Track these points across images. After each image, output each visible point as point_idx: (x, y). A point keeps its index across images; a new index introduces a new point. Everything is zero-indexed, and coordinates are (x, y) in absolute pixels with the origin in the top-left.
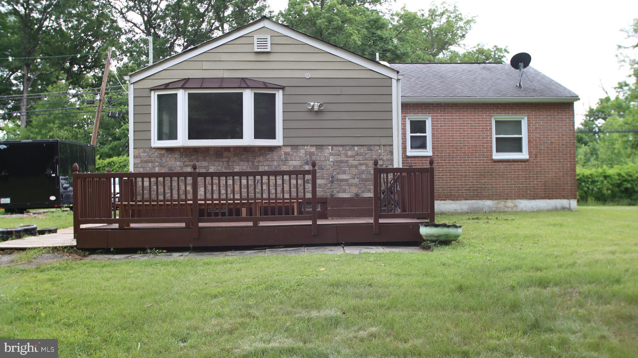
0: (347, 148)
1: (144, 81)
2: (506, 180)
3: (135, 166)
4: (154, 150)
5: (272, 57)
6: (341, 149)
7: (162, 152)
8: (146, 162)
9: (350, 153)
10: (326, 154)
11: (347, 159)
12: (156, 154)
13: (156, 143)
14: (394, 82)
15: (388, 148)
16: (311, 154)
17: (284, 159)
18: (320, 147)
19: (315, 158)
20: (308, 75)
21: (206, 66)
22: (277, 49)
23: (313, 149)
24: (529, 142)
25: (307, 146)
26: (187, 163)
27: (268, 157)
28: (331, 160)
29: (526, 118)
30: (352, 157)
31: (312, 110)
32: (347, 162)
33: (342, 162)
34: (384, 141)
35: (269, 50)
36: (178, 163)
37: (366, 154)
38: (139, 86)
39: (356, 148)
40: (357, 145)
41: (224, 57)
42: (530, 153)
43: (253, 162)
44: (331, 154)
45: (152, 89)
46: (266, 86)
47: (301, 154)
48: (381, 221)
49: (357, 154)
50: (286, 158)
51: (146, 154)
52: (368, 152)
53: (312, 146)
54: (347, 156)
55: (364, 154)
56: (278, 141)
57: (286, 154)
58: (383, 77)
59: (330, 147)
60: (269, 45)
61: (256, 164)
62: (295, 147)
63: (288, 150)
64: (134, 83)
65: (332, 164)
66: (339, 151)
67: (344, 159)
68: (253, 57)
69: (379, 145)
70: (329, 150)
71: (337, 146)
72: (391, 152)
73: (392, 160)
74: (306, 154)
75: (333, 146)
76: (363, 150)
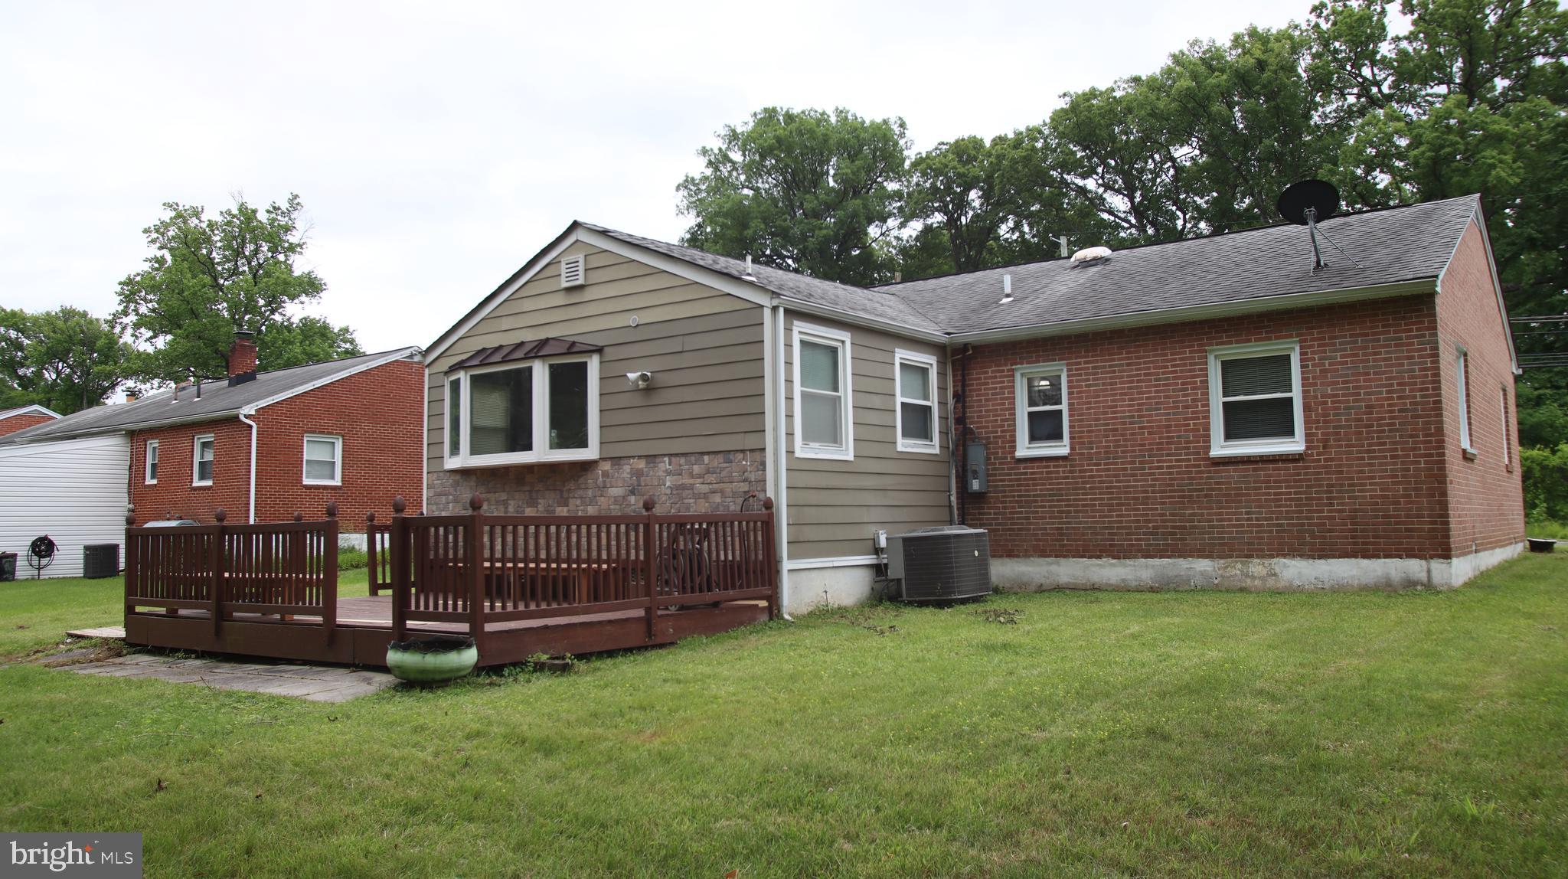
0: (693, 459)
1: (439, 360)
2: (1246, 507)
3: (429, 506)
4: (448, 474)
5: (589, 294)
6: (682, 460)
7: (457, 477)
8: (441, 494)
9: (696, 469)
10: (661, 473)
11: (692, 481)
14: (767, 313)
15: (757, 455)
16: (638, 474)
17: (601, 485)
18: (652, 459)
19: (645, 480)
20: (633, 319)
21: (507, 323)
22: (596, 276)
23: (641, 464)
25: (633, 457)
27: (581, 480)
28: (668, 484)
29: (1297, 348)
30: (700, 476)
32: (692, 487)
33: (683, 487)
34: (750, 442)
35: (580, 282)
37: (722, 470)
38: (435, 369)
39: (706, 458)
40: (708, 453)
41: (528, 305)
42: (1309, 437)
43: (561, 491)
44: (669, 473)
45: (446, 373)
46: (572, 348)
47: (625, 475)
49: (708, 472)
50: (604, 482)
51: (439, 482)
52: (726, 465)
53: (640, 457)
54: (692, 476)
55: (718, 471)
56: (592, 451)
57: (605, 474)
58: (749, 306)
59: (666, 459)
60: (581, 273)
61: (565, 495)
62: (616, 460)
63: (606, 466)
64: (428, 365)
65: (669, 491)
66: (680, 466)
67: (688, 481)
68: (560, 299)
69: (743, 451)
70: (665, 464)
71: (677, 455)
72: (763, 464)
73: (765, 481)
74: (632, 474)
75: (671, 455)
76: (717, 461)
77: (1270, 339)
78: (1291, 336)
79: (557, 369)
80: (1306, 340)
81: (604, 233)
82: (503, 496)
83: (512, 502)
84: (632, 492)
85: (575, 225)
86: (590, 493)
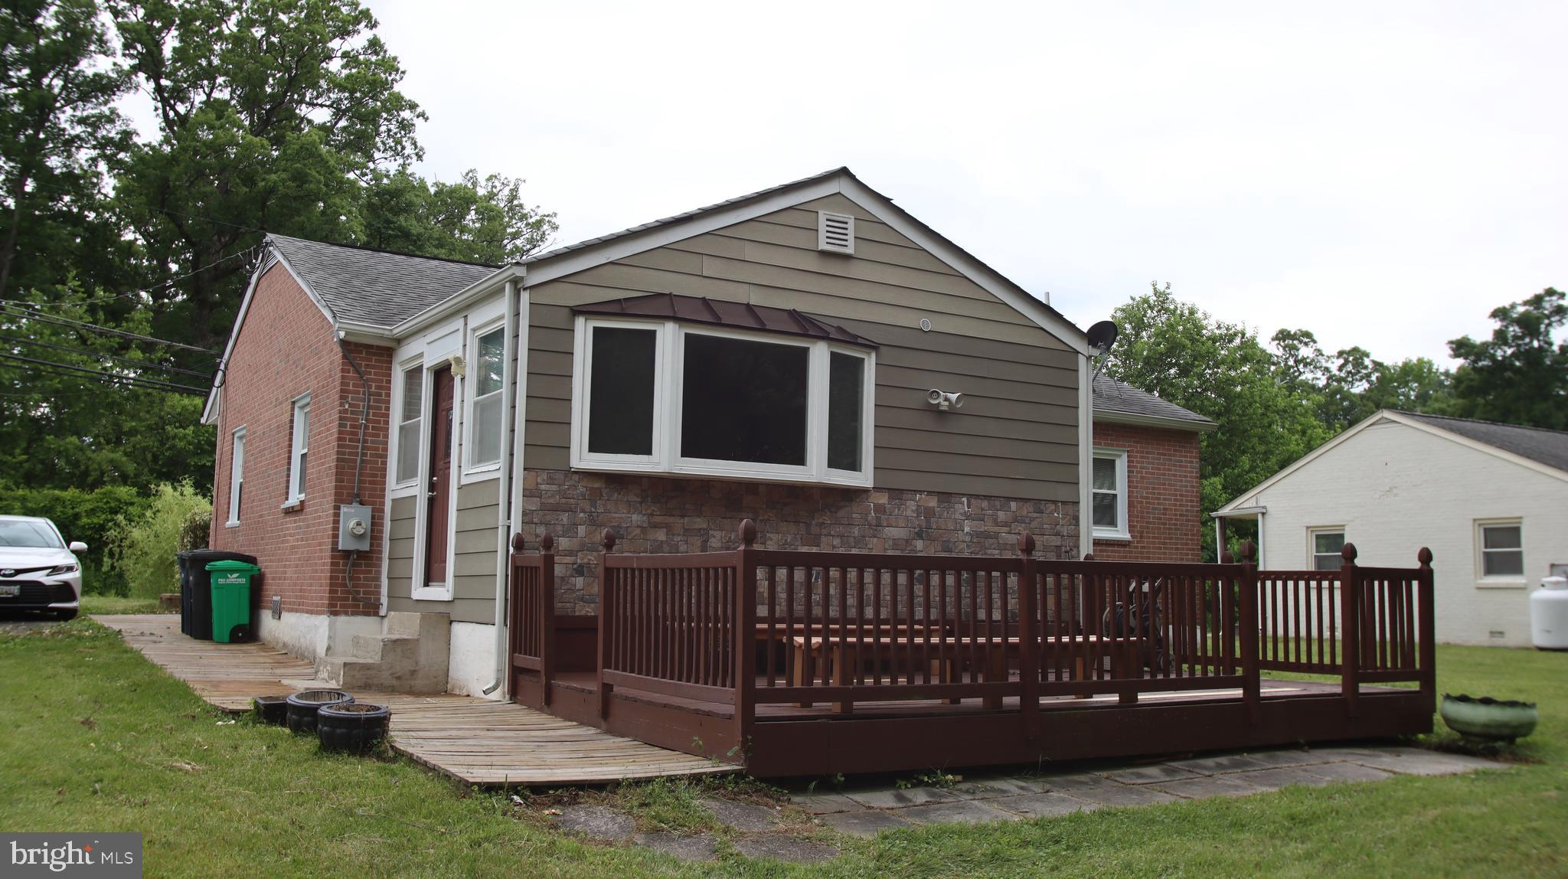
0: (997, 503)
1: (556, 285)
3: (527, 519)
4: (576, 477)
5: (856, 270)
6: (985, 504)
7: (597, 485)
8: (556, 509)
9: (1001, 515)
10: (958, 516)
11: (997, 529)
12: (581, 489)
13: (583, 458)
14: (1082, 360)
15: (1070, 509)
16: (929, 513)
17: (874, 522)
18: (945, 497)
19: (937, 522)
20: (927, 323)
21: (710, 268)
22: (868, 251)
23: (933, 502)
24: (1131, 505)
25: (921, 492)
26: (657, 519)
27: (841, 513)
28: (967, 529)
29: (1125, 456)
30: (1006, 524)
31: (936, 411)
32: (996, 536)
33: (987, 535)
34: (1062, 493)
35: (850, 250)
36: (635, 517)
37: (1032, 520)
38: (546, 297)
39: (1013, 505)
40: (1015, 499)
41: (751, 253)
42: (1131, 529)
43: (808, 525)
44: (968, 517)
45: (576, 311)
46: (853, 341)
47: (909, 513)
48: (1364, 688)
49: (1015, 520)
50: (878, 519)
51: (554, 488)
52: (1036, 515)
53: (930, 493)
54: (996, 523)
55: (1027, 521)
56: (863, 478)
57: (880, 509)
58: (1063, 347)
59: (965, 500)
60: (851, 238)
61: (815, 530)
62: (897, 494)
63: (883, 499)
64: (531, 288)
65: (968, 538)
66: (982, 509)
67: (989, 527)
68: (813, 264)
69: (1055, 502)
70: (963, 506)
71: (977, 496)
72: (1076, 519)
73: (1078, 537)
74: (918, 511)
75: (970, 496)
76: (1027, 510)
77: (1112, 445)
78: (1124, 446)
79: (835, 358)
80: (1132, 451)
81: (886, 202)
82: (700, 523)
83: (718, 534)
84: (919, 535)
85: (844, 172)
86: (856, 531)
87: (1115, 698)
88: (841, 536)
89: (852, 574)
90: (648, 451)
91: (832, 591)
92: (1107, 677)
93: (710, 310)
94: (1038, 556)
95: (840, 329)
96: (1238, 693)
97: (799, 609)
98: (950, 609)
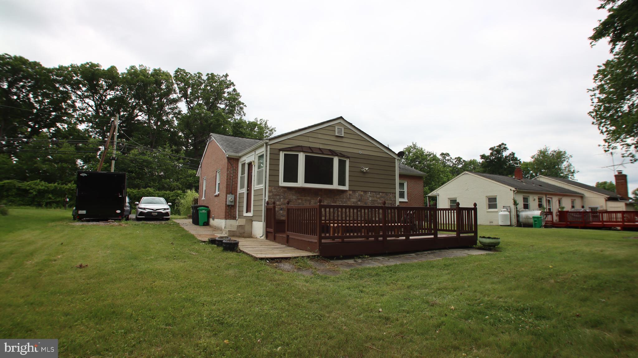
0: (377, 193)
1: (276, 144)
3: (269, 197)
4: (280, 188)
5: (344, 140)
6: (374, 193)
7: (285, 190)
8: (276, 195)
9: (378, 196)
10: (368, 196)
11: (377, 199)
12: (282, 191)
13: (282, 183)
14: (396, 160)
15: (394, 194)
16: (361, 196)
17: (349, 198)
18: (365, 192)
19: (363, 198)
20: (360, 152)
21: (311, 140)
22: (347, 135)
23: (362, 193)
24: (408, 193)
25: (359, 191)
26: (299, 197)
27: (341, 196)
28: (370, 199)
29: (406, 182)
30: (379, 198)
31: (363, 172)
32: (377, 201)
33: (375, 201)
34: (392, 191)
35: (343, 135)
36: (294, 197)
37: (385, 197)
38: (273, 147)
39: (381, 194)
40: (381, 192)
41: (320, 136)
42: (408, 199)
43: (334, 199)
44: (370, 196)
45: (280, 150)
46: (344, 156)
47: (357, 196)
49: (381, 197)
51: (276, 190)
53: (361, 191)
54: (377, 198)
56: (346, 188)
57: (350, 195)
58: (392, 157)
60: (343, 132)
62: (354, 191)
63: (351, 192)
64: (270, 145)
65: (370, 201)
66: (374, 195)
67: (376, 199)
68: (334, 139)
69: (390, 193)
70: (369, 194)
71: (372, 192)
72: (395, 197)
73: (396, 201)
74: (359, 195)
75: (371, 192)
76: (384, 195)
77: (403, 180)
78: (406, 180)
79: (340, 161)
80: (408, 181)
81: (351, 124)
82: (309, 198)
83: (313, 201)
84: (359, 201)
85: (341, 118)
86: (345, 200)
87: (404, 238)
88: (341, 201)
89: (344, 210)
90: (297, 182)
91: (339, 214)
92: (403, 233)
93: (311, 150)
94: (387, 205)
95: (341, 154)
96: (433, 236)
97: (332, 218)
98: (366, 218)
